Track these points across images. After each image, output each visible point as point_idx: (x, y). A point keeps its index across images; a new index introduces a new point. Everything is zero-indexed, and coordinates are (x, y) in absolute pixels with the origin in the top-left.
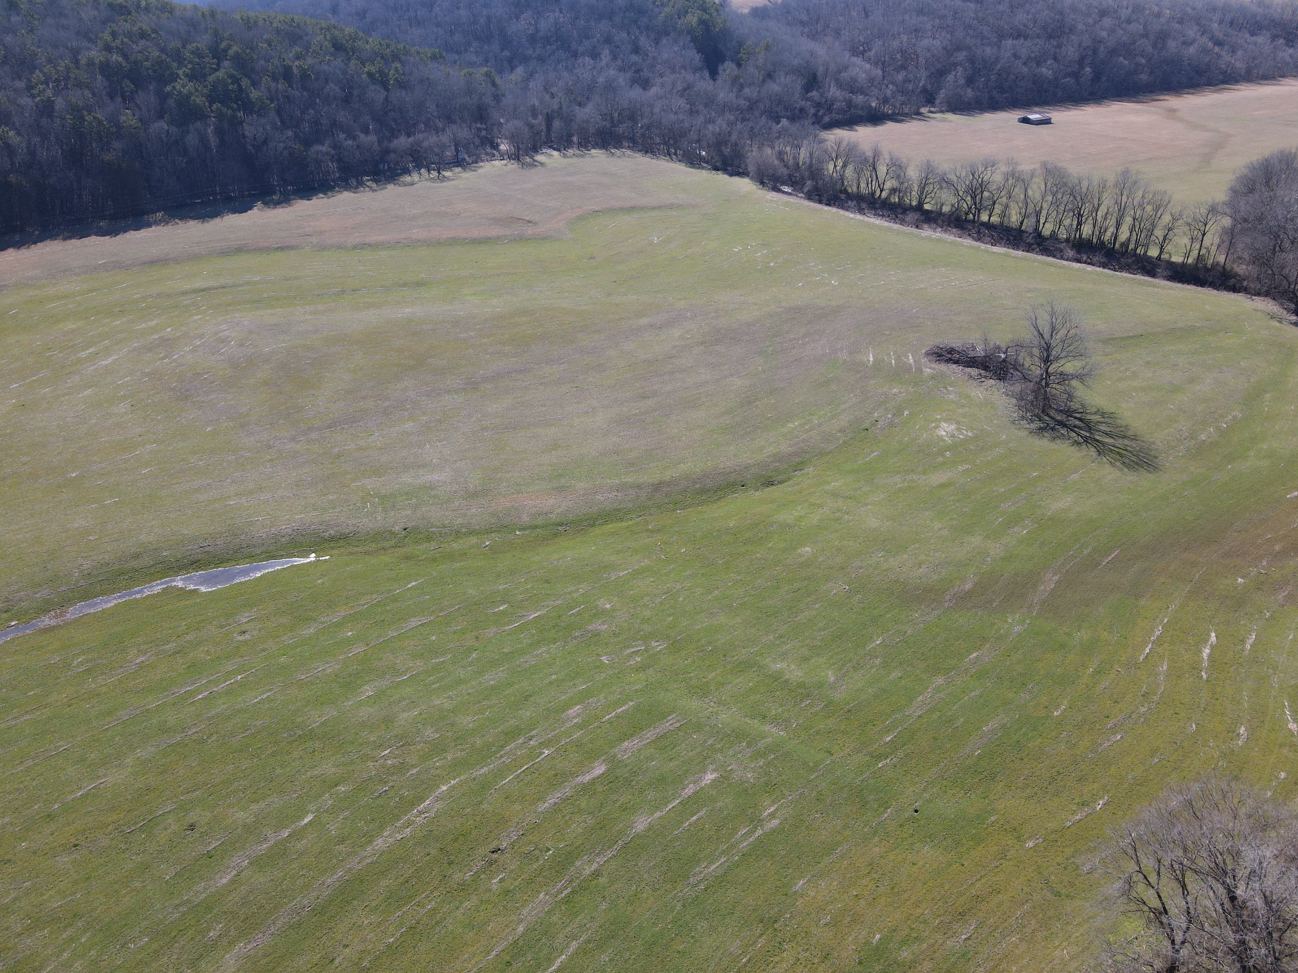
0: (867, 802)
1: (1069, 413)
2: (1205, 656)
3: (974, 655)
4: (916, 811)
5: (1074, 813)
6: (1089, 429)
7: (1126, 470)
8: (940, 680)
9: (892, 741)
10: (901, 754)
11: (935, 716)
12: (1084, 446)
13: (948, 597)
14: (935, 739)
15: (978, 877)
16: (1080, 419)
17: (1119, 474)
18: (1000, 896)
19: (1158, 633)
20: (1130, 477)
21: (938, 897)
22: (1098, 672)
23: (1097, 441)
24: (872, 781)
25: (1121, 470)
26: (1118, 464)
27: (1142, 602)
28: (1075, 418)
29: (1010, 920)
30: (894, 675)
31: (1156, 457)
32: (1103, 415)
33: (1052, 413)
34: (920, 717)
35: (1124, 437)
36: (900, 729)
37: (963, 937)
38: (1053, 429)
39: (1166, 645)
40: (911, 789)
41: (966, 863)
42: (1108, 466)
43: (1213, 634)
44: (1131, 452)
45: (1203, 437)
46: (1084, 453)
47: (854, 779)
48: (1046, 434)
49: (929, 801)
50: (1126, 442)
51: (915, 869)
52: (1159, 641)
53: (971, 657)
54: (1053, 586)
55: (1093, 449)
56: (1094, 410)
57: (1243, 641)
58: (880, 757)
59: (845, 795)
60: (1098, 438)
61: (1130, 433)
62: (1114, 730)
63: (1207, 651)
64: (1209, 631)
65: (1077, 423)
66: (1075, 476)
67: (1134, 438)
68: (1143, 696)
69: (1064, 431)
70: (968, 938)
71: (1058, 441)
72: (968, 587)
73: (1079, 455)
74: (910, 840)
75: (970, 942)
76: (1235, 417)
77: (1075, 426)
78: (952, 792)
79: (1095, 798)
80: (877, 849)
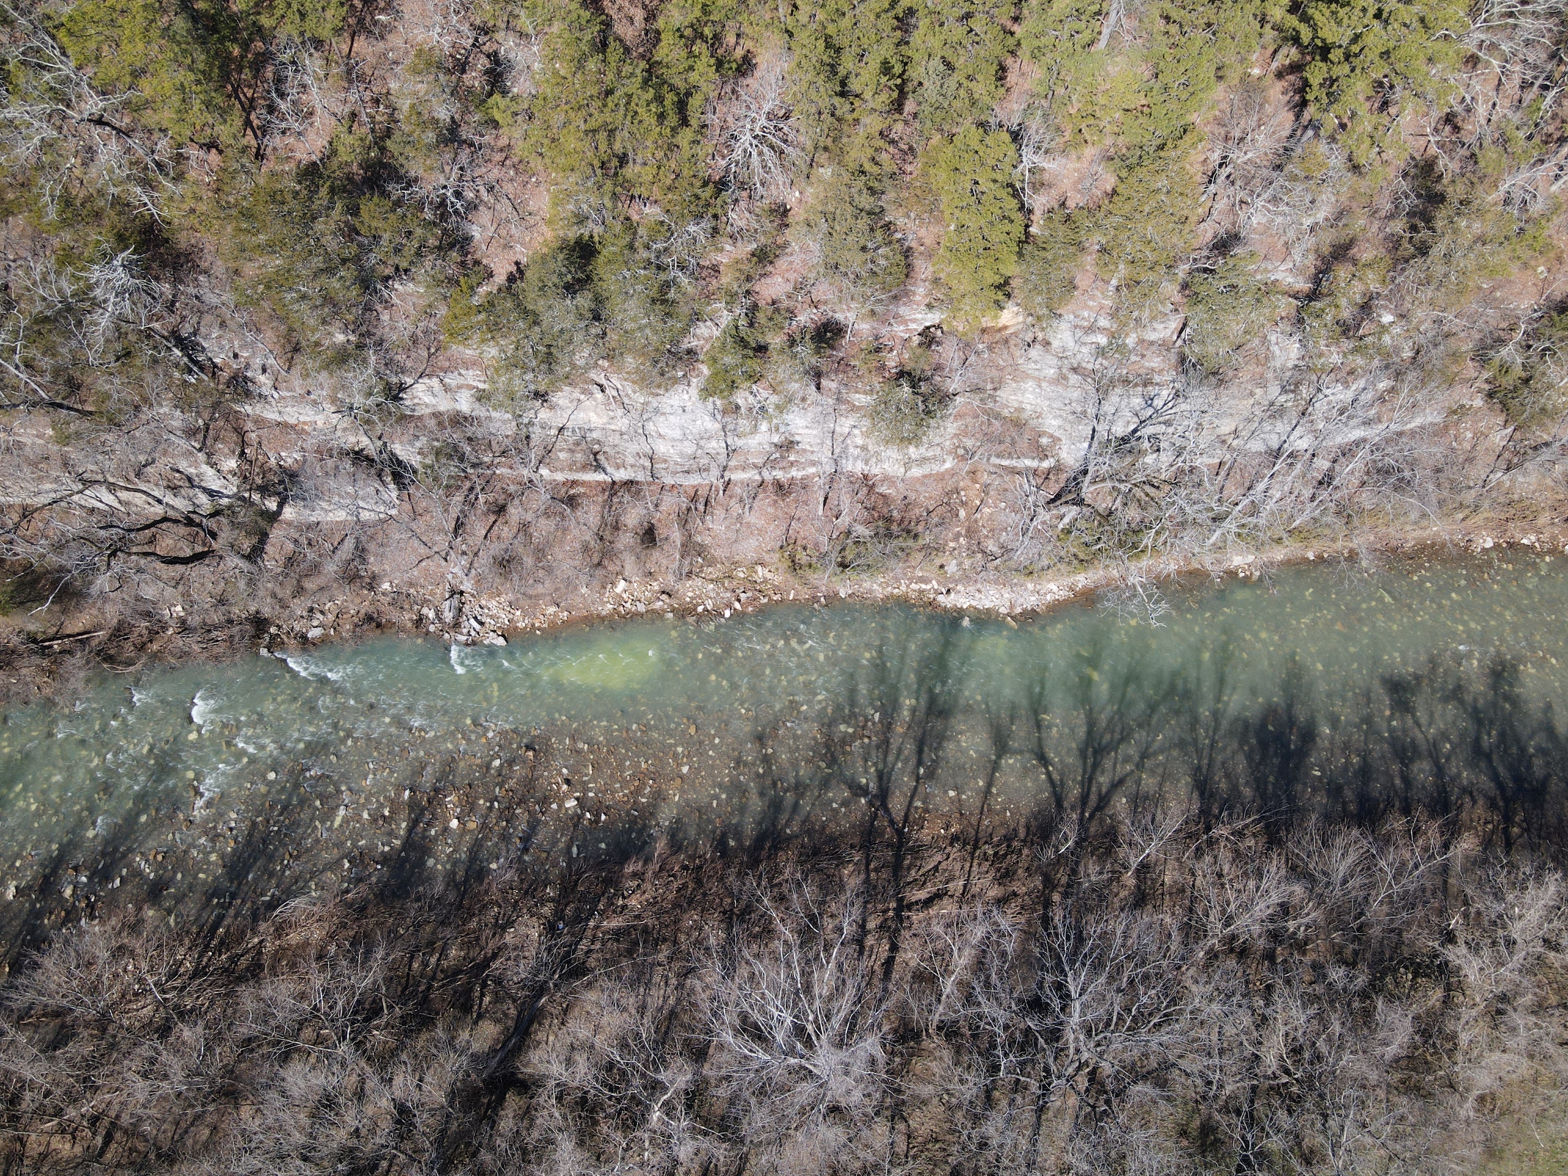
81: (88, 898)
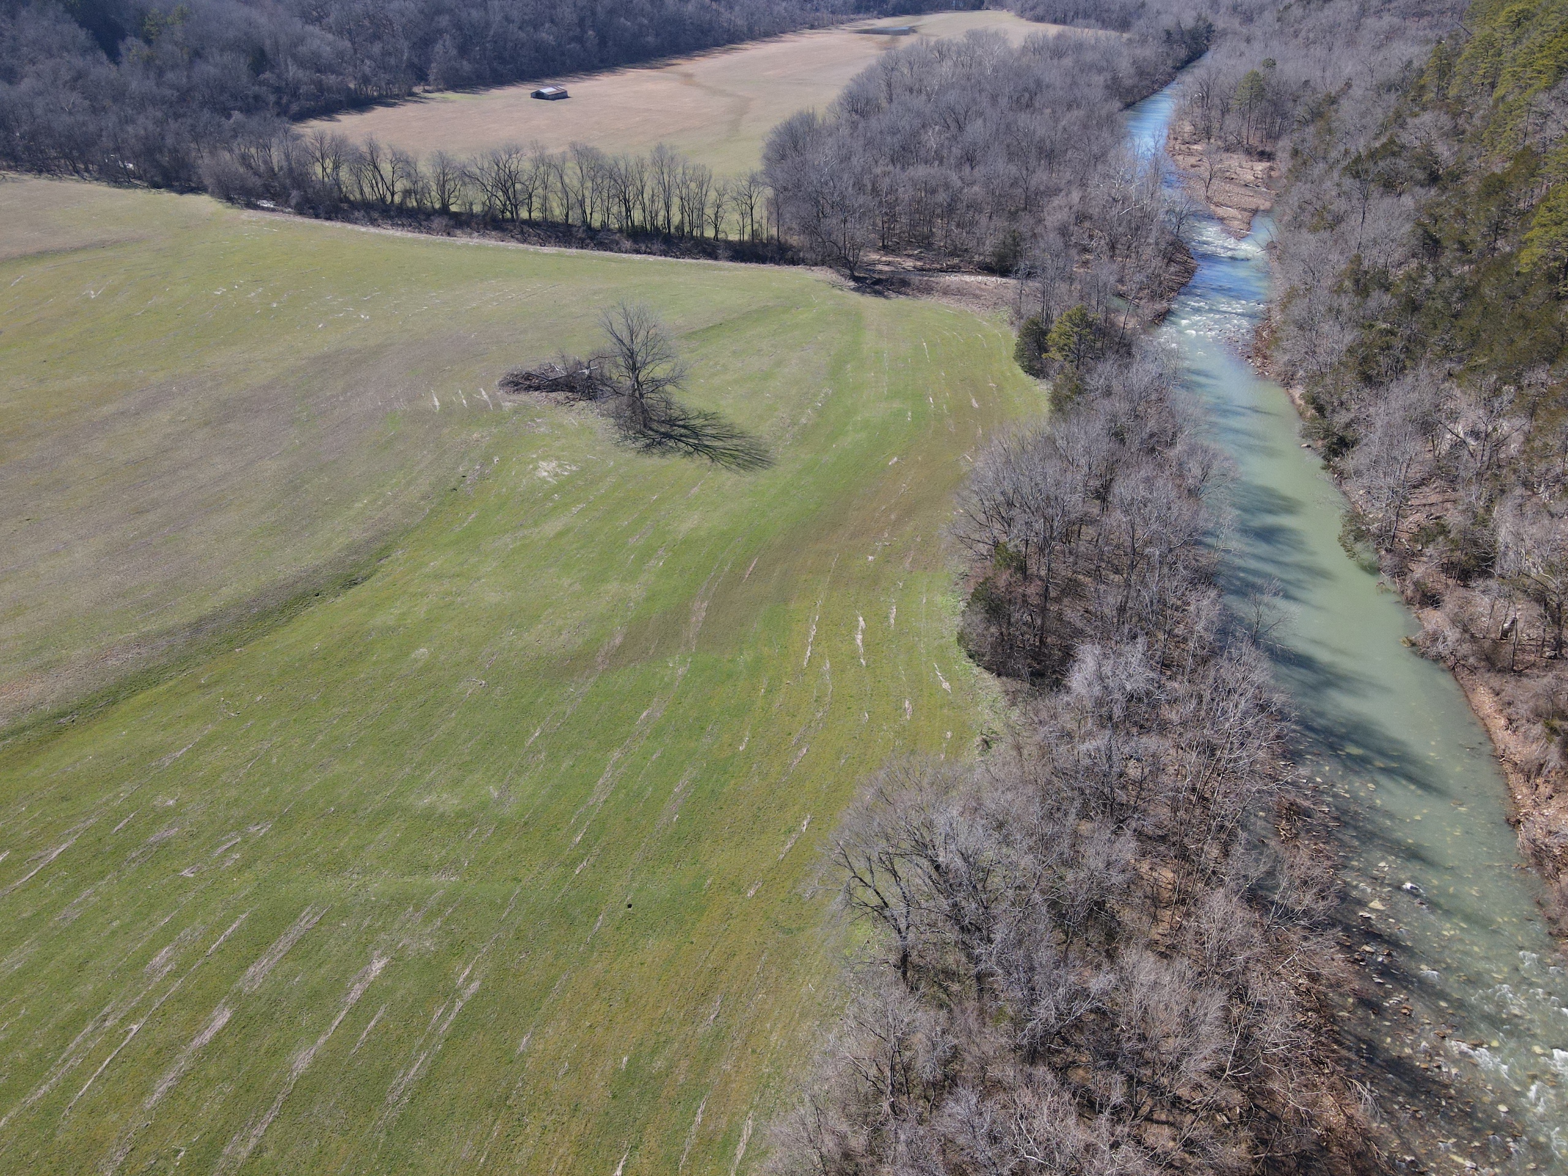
0: (575, 918)
1: (671, 422)
2: (859, 642)
3: (645, 714)
4: (630, 906)
5: (784, 843)
6: (696, 435)
7: (742, 471)
8: (616, 754)
9: (583, 840)
10: (596, 850)
11: (621, 796)
12: (696, 455)
13: (600, 660)
14: (628, 820)
15: (711, 948)
16: (684, 427)
17: (737, 477)
18: (737, 958)
19: (813, 633)
20: (748, 478)
21: (677, 988)
22: (769, 691)
23: (707, 446)
24: (573, 893)
25: (738, 473)
26: (733, 466)
27: (792, 606)
28: (679, 426)
29: (752, 979)
30: (567, 764)
31: (767, 451)
32: (705, 417)
33: (655, 426)
34: (605, 802)
35: (732, 437)
36: (588, 823)
37: (712, 1017)
38: (660, 443)
39: (823, 642)
40: (618, 884)
41: (695, 940)
42: (724, 471)
43: (861, 619)
44: (742, 451)
45: (804, 420)
46: (698, 462)
47: (553, 898)
48: (655, 451)
49: (640, 890)
50: (735, 441)
51: (645, 969)
52: (817, 641)
53: (642, 717)
54: (704, 614)
55: (705, 456)
56: (696, 414)
57: (887, 617)
58: (574, 863)
59: (547, 921)
60: (707, 443)
61: (737, 431)
62: (798, 746)
63: (860, 637)
64: (856, 617)
65: (683, 431)
66: (695, 490)
67: (742, 436)
68: (816, 701)
69: (671, 443)
70: (717, 1016)
71: (669, 456)
72: (618, 641)
73: (693, 466)
74: (631, 940)
75: (719, 1019)
76: (826, 394)
77: (681, 436)
78: (661, 870)
79: (798, 820)
80: (599, 965)
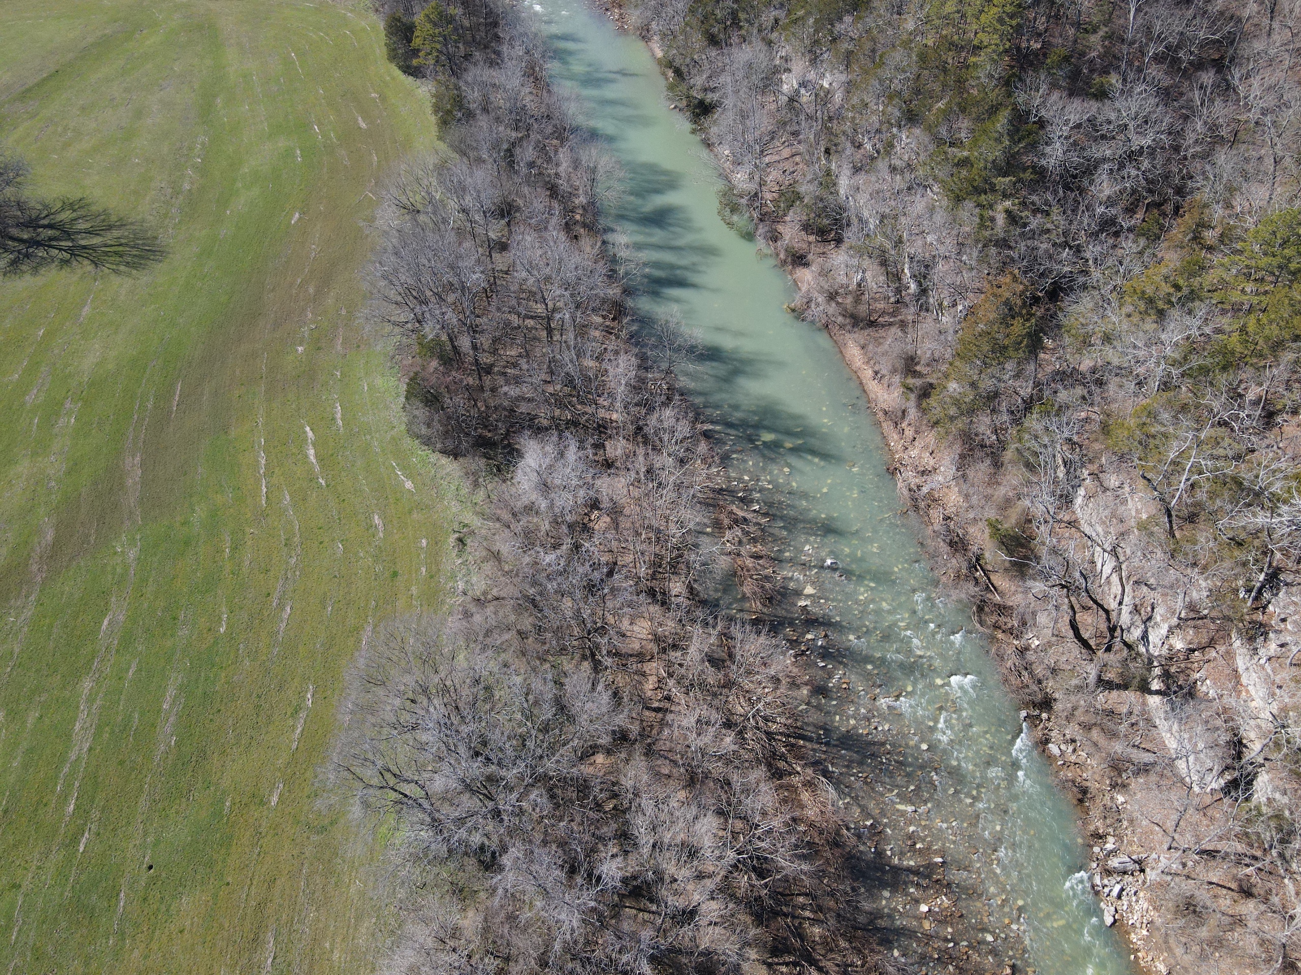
0: (93, 909)
1: (32, 223)
2: (312, 458)
3: (106, 622)
4: (150, 867)
5: (293, 728)
6: (68, 235)
7: (134, 272)
8: (87, 684)
9: (77, 807)
10: (95, 814)
11: (106, 736)
12: (75, 263)
13: (35, 568)
14: (122, 763)
15: (249, 882)
16: (51, 226)
17: (130, 281)
18: (278, 882)
19: (263, 462)
20: (144, 278)
22: (235, 548)
23: (84, 247)
24: (83, 877)
25: (129, 275)
26: (122, 268)
27: (233, 433)
28: (44, 227)
29: (299, 899)
30: (33, 716)
31: (156, 238)
32: (72, 206)
33: (14, 232)
34: (90, 749)
35: (110, 228)
36: (77, 784)
37: (270, 960)
38: (27, 256)
39: (276, 471)
40: (131, 846)
41: (230, 880)
42: (113, 277)
43: (308, 429)
44: (126, 245)
45: (187, 186)
46: (80, 272)
47: (62, 895)
48: (24, 268)
49: (156, 844)
50: (116, 233)
51: (186, 935)
52: (269, 473)
53: (104, 627)
54: (139, 472)
55: (86, 262)
56: (59, 205)
57: (334, 419)
58: (75, 840)
59: (64, 924)
60: (83, 243)
61: (114, 218)
62: (281, 607)
63: (311, 452)
64: (303, 427)
65: (50, 232)
66: (86, 311)
67: (121, 224)
68: (286, 545)
69: (41, 253)
71: (43, 271)
72: (50, 536)
73: (75, 278)
74: (163, 908)
76: (203, 144)
77: (50, 239)
78: (173, 810)
79: (301, 695)
80: (136, 953)
81: (807, 650)
